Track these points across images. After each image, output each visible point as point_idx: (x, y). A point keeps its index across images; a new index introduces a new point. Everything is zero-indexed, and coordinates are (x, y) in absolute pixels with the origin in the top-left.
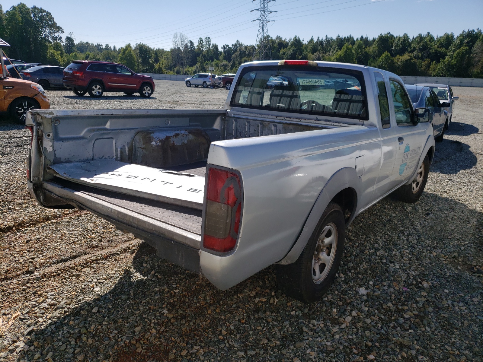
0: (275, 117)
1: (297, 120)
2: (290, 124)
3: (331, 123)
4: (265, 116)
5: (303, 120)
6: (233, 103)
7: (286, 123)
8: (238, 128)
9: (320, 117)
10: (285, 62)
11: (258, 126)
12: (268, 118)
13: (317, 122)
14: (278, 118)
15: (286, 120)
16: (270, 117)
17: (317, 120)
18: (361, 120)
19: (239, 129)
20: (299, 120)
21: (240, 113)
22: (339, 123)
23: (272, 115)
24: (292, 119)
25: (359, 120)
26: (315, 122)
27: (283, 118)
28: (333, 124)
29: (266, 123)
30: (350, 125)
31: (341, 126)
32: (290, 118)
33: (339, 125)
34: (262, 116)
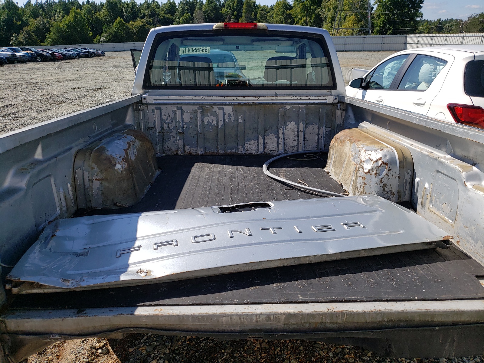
0: (223, 98)
1: (255, 98)
2: (245, 104)
3: (297, 97)
4: (206, 98)
5: (261, 98)
6: (148, 85)
7: (239, 104)
8: (163, 117)
9: (279, 92)
10: (225, 25)
11: (196, 112)
12: (212, 100)
13: (277, 98)
14: (226, 98)
15: (238, 100)
16: (215, 98)
17: (276, 95)
18: (328, 90)
19: (165, 119)
20: (257, 99)
21: (166, 97)
22: (306, 96)
23: (217, 96)
24: (246, 98)
25: (325, 91)
26: (274, 98)
27: (234, 98)
28: (299, 98)
29: (208, 106)
30: (320, 96)
31: (309, 99)
32: (244, 97)
33: (307, 98)
34: (202, 99)
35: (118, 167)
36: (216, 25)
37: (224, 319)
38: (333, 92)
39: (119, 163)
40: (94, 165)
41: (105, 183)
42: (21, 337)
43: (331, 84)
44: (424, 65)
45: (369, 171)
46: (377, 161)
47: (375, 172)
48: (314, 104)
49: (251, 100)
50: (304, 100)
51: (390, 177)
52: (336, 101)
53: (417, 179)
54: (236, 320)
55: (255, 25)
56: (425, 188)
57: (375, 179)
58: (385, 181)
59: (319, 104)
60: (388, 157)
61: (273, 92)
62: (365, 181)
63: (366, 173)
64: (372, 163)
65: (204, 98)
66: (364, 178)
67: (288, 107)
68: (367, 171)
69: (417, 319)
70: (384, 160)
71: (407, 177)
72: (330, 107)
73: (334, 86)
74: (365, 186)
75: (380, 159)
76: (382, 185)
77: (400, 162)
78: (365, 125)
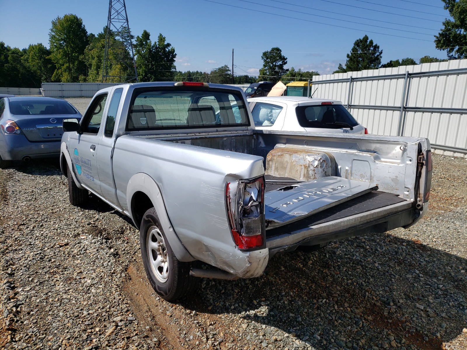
0: (186, 135)
1: (206, 134)
2: (200, 138)
4: (175, 135)
5: (210, 134)
6: (129, 127)
7: (197, 138)
9: (219, 129)
10: (184, 83)
12: (179, 136)
13: (217, 133)
14: (188, 135)
15: (196, 135)
16: (181, 135)
17: (217, 131)
18: (247, 127)
20: (207, 134)
22: (236, 131)
23: (182, 133)
24: (201, 134)
25: (245, 127)
27: (193, 134)
28: (232, 132)
30: (243, 131)
31: (238, 133)
32: (199, 133)
33: (237, 132)
34: (172, 136)
36: (176, 84)
38: (249, 128)
43: (247, 123)
44: (262, 109)
45: (317, 166)
46: (319, 160)
47: (320, 166)
48: (241, 136)
49: (203, 135)
50: (234, 133)
51: (327, 167)
52: (252, 134)
53: (339, 167)
54: (346, 224)
55: (203, 84)
56: (347, 170)
57: (320, 170)
58: (325, 170)
59: (243, 136)
60: (324, 157)
61: (215, 129)
62: (315, 172)
63: (315, 167)
64: (317, 161)
65: (173, 135)
66: (314, 170)
67: (225, 139)
68: (315, 166)
70: (323, 159)
71: (334, 166)
72: (248, 138)
73: (249, 124)
74: (316, 175)
75: (321, 159)
76: (324, 172)
77: (330, 159)
78: (278, 146)
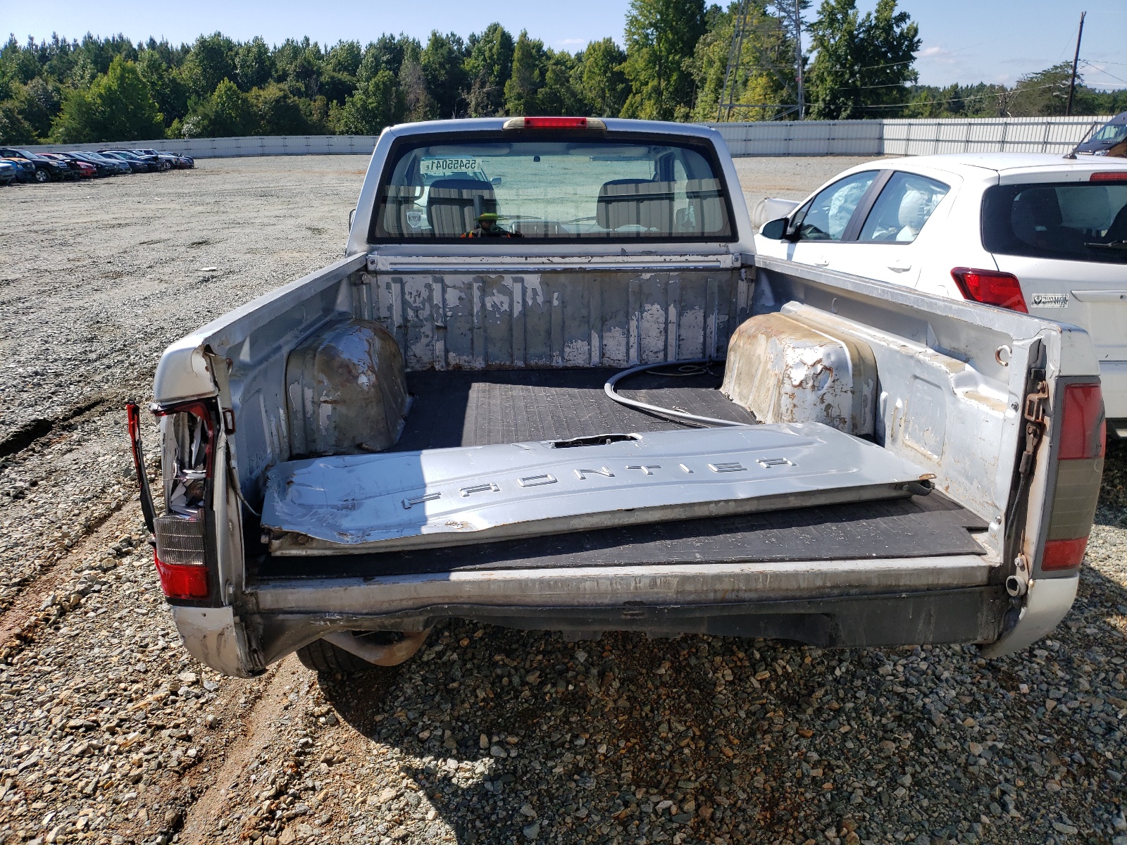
0: (523, 260)
1: (584, 260)
2: (565, 271)
3: (664, 257)
4: (491, 260)
5: (595, 259)
6: (378, 235)
7: (554, 271)
8: (407, 297)
9: (629, 247)
10: (527, 121)
11: (470, 286)
12: (501, 263)
13: (626, 259)
14: (529, 260)
15: (552, 263)
16: (508, 260)
17: (624, 253)
18: (722, 244)
19: (411, 300)
20: (587, 260)
21: (414, 259)
22: (681, 256)
23: (511, 255)
24: (567, 260)
25: (717, 244)
26: (620, 259)
27: (545, 260)
28: (668, 258)
29: (493, 276)
30: (707, 255)
31: (687, 261)
32: (563, 257)
33: (683, 258)
34: (484, 261)
35: (363, 379)
36: (508, 122)
37: (588, 584)
38: (732, 246)
39: (363, 373)
40: (322, 377)
41: (342, 409)
42: (281, 617)
43: (728, 233)
44: (908, 192)
45: (801, 382)
46: (814, 365)
47: (810, 384)
48: (696, 269)
49: (575, 263)
50: (677, 262)
51: (838, 391)
52: (738, 264)
53: (883, 395)
55: (584, 122)
56: (897, 408)
57: (811, 397)
58: (829, 399)
59: (705, 269)
60: (833, 358)
61: (617, 247)
62: (795, 401)
63: (795, 387)
64: (806, 368)
65: (485, 260)
66: (792, 396)
67: (646, 276)
68: (797, 383)
69: (875, 582)
70: (826, 363)
71: (867, 391)
72: (726, 276)
73: (733, 237)
74: (795, 410)
75: (819, 361)
76: (823, 406)
77: (854, 365)
78: (792, 307)
